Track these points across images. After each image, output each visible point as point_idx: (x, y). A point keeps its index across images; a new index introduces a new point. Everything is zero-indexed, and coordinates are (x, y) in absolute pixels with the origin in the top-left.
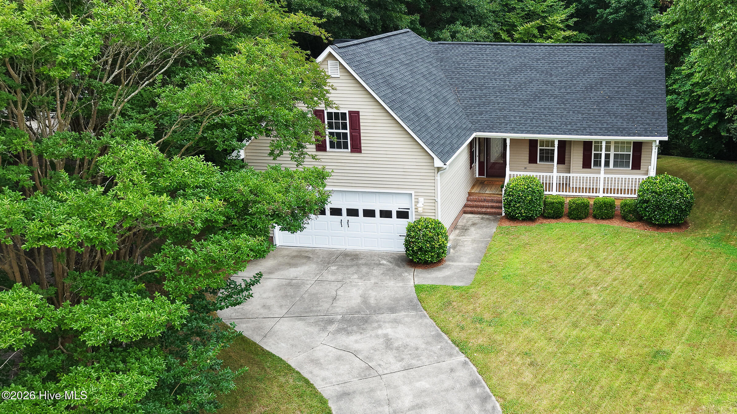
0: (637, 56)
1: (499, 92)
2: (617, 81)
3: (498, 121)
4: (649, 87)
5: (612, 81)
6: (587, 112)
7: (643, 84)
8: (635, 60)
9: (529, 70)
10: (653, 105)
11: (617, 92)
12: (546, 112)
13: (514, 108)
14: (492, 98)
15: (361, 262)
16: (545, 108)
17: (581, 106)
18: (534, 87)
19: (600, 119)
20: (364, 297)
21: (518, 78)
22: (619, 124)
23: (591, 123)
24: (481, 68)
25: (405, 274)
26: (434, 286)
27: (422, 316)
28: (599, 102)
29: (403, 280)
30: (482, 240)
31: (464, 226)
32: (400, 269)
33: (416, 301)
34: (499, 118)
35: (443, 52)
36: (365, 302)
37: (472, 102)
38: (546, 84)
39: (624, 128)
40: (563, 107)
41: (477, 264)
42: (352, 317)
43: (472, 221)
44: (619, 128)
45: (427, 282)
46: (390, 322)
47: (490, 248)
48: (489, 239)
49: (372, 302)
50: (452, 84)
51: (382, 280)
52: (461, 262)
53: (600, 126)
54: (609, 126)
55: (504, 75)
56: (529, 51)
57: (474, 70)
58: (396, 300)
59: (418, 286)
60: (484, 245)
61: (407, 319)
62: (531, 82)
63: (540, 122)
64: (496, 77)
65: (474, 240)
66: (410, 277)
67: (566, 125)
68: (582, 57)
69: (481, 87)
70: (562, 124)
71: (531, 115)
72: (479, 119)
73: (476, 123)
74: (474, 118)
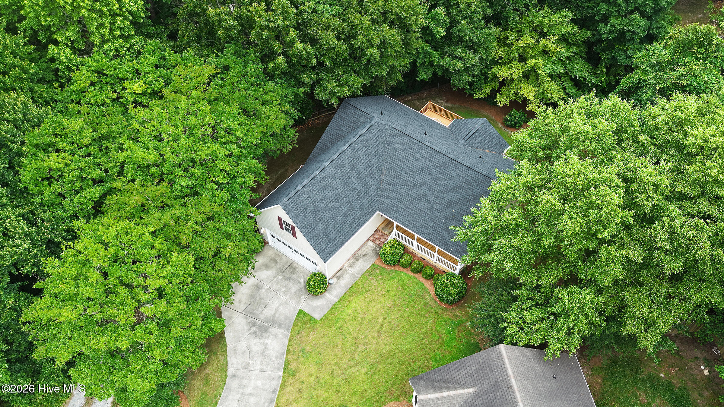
3: (393, 208)
6: (437, 222)
9: (428, 174)
12: (418, 212)
13: (405, 201)
14: (398, 189)
15: (294, 276)
16: (419, 209)
17: (437, 217)
18: (423, 190)
19: (440, 231)
20: (276, 310)
21: (419, 178)
22: (447, 239)
23: (434, 232)
24: (405, 160)
25: (303, 297)
26: (306, 314)
27: (287, 336)
28: (447, 218)
29: (299, 302)
30: (356, 275)
31: (359, 255)
32: (304, 291)
33: (292, 323)
34: (394, 206)
35: (393, 136)
36: (274, 315)
37: (388, 187)
38: (430, 190)
39: (447, 244)
40: (428, 212)
41: (337, 300)
42: (263, 325)
43: (367, 250)
44: (445, 242)
45: (306, 310)
46: (274, 335)
47: (352, 286)
48: (359, 276)
49: (277, 315)
50: (385, 167)
51: (291, 298)
52: (332, 294)
53: (437, 236)
54: (441, 239)
55: (414, 172)
56: (436, 157)
57: (400, 160)
58: (286, 318)
59: (300, 311)
60: (352, 282)
61: (280, 336)
62: (423, 185)
63: (412, 218)
64: (409, 172)
65: (352, 274)
66: (303, 300)
67: (422, 227)
68: (460, 176)
69: (398, 177)
70: (420, 225)
71: (410, 211)
72: (385, 201)
73: (382, 204)
74: (383, 200)
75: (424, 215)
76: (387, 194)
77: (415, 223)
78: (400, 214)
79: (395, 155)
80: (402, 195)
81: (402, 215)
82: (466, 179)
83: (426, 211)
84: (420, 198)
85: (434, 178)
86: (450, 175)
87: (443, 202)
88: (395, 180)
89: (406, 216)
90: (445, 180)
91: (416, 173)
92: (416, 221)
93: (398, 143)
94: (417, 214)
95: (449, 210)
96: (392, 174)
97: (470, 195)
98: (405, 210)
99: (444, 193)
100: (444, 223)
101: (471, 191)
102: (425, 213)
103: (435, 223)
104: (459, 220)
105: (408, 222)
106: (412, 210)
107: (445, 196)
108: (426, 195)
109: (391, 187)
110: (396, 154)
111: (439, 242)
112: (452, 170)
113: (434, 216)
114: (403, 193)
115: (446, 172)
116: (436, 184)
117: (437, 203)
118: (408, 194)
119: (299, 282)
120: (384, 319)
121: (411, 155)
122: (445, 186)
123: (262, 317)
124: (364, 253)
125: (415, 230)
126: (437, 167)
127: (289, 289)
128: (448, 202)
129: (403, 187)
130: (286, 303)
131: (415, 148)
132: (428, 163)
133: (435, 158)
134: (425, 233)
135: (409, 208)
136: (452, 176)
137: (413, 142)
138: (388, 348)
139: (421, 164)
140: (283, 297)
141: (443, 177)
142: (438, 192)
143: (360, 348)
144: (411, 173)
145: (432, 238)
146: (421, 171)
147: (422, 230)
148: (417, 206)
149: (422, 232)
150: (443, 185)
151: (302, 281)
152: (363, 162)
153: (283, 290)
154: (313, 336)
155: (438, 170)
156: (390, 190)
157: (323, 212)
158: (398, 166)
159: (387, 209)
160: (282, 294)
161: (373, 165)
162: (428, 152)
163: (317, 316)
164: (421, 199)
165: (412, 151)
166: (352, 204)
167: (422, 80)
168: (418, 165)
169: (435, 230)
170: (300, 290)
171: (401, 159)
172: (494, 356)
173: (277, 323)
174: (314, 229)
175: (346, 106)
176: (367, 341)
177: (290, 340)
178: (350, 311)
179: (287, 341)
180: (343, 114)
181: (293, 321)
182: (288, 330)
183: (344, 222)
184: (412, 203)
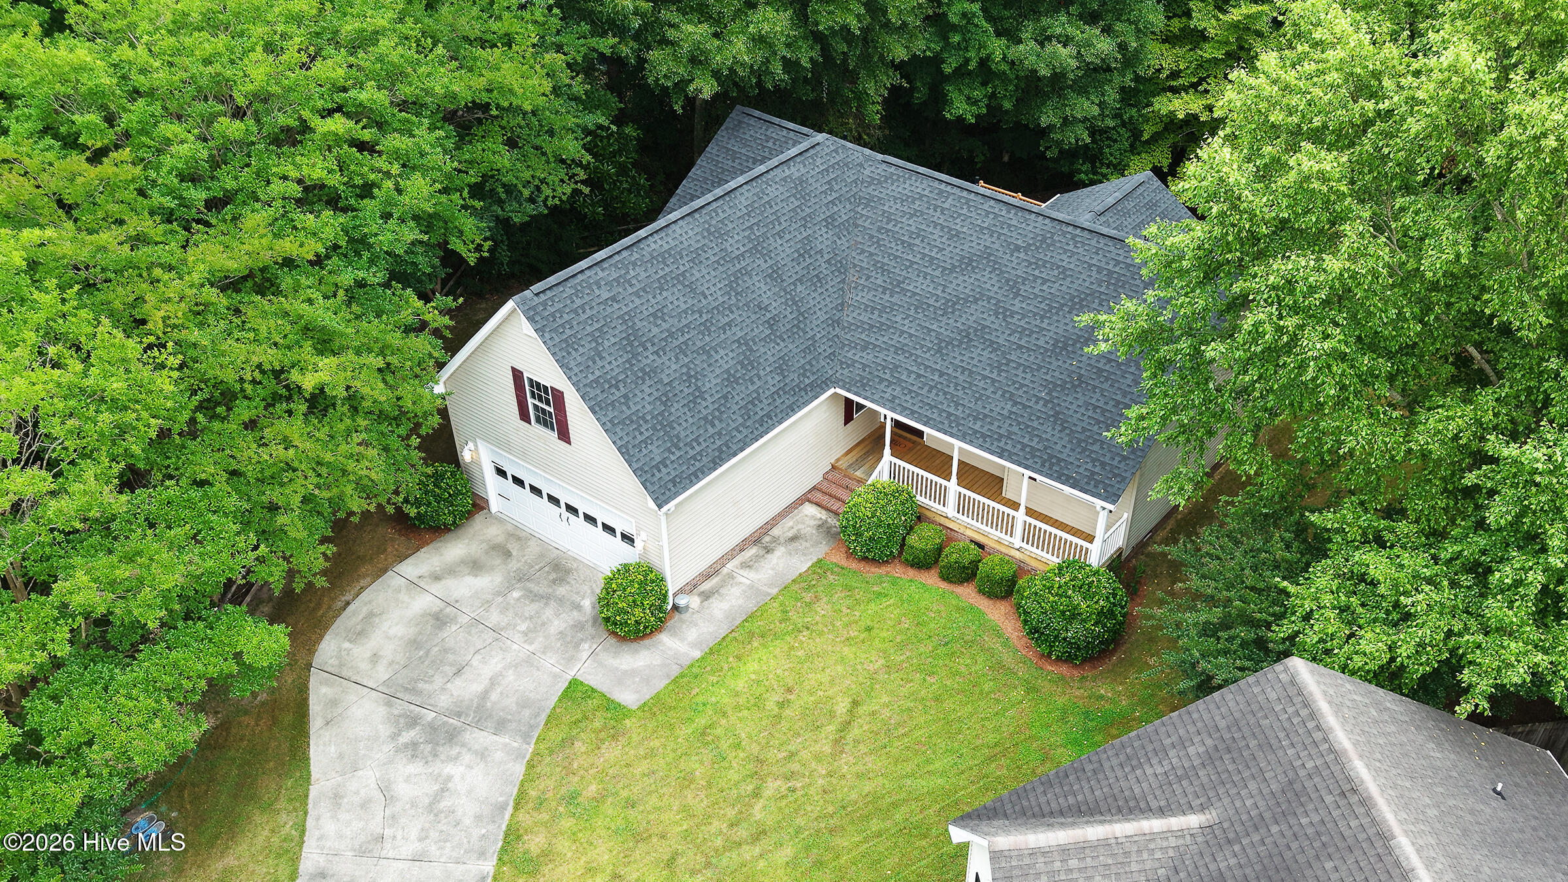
1: (916, 308)
3: (881, 374)
6: (1024, 401)
9: (988, 271)
11: (1099, 371)
12: (961, 379)
13: (919, 352)
14: (898, 319)
15: (561, 591)
16: (964, 369)
17: (1022, 386)
18: (974, 315)
19: (1035, 424)
20: (493, 682)
21: (962, 284)
22: (1058, 447)
23: (1015, 429)
24: (917, 242)
25: (586, 646)
26: (591, 692)
27: (519, 756)
28: (1055, 385)
29: (571, 660)
30: (765, 589)
31: (775, 540)
32: (590, 630)
33: (543, 717)
34: (884, 368)
35: (880, 182)
36: (485, 695)
37: (864, 317)
38: (996, 314)
39: (1060, 460)
40: (994, 376)
41: (697, 654)
42: (445, 723)
43: (800, 526)
44: (1051, 456)
45: (593, 677)
46: (476, 753)
47: (750, 617)
48: (774, 591)
49: (494, 696)
50: (855, 266)
51: (545, 649)
52: (682, 640)
53: (1026, 441)
54: (1040, 446)
55: (945, 269)
56: (1014, 222)
57: (903, 242)
58: (524, 704)
59: (574, 684)
60: (751, 606)
61: (499, 755)
62: (976, 301)
63: (941, 398)
64: (929, 270)
65: (751, 587)
66: (585, 655)
67: (976, 419)
68: (1090, 265)
69: (896, 286)
70: (969, 415)
71: (936, 378)
72: (856, 358)
73: (848, 366)
74: (850, 355)
75: (981, 384)
76: (863, 336)
77: (951, 410)
78: (903, 389)
79: (888, 231)
80: (911, 335)
81: (911, 391)
82: (1110, 273)
83: (986, 373)
84: (966, 338)
85: (1008, 281)
86: (1058, 267)
87: (1041, 343)
88: (887, 297)
89: (924, 392)
90: (1045, 281)
91: (952, 270)
92: (957, 404)
93: (895, 199)
94: (957, 385)
95: (1060, 363)
96: (879, 282)
98: (919, 376)
99: (1042, 317)
100: (1046, 402)
102: (985, 377)
103: (1015, 403)
104: (1095, 387)
105: (932, 407)
106: (941, 374)
107: (1044, 325)
108: (984, 327)
109: (875, 317)
110: (890, 227)
111: (1034, 456)
112: (1065, 251)
113: (1014, 383)
114: (912, 331)
115: (1047, 259)
116: (1017, 294)
117: (1020, 347)
118: (930, 330)
119: (578, 607)
120: (855, 703)
121: (936, 225)
122: (1045, 299)
123: (444, 701)
124: (790, 534)
125: (954, 431)
126: (1018, 248)
127: (543, 624)
128: (1057, 341)
129: (912, 312)
130: (529, 661)
131: (946, 205)
132: (987, 240)
133: (1010, 226)
134: (984, 436)
135: (934, 370)
136: (1065, 269)
137: (941, 192)
138: (868, 787)
139: (966, 247)
140: (518, 647)
141: (1037, 273)
142: (1024, 316)
143: (772, 787)
144: (937, 273)
145: (1009, 447)
146: (968, 264)
147: (977, 427)
148: (957, 362)
149: (976, 432)
150: (1036, 296)
151: (587, 603)
152: (787, 237)
153: (523, 627)
154: (612, 753)
155: (1022, 255)
156: (872, 326)
157: (656, 353)
158: (896, 257)
159: (863, 378)
160: (517, 637)
161: (821, 252)
162: (988, 213)
163: (628, 697)
164: (971, 340)
165: (938, 214)
166: (751, 350)
167: (960, 119)
168: (957, 251)
169: (1019, 424)
170: (579, 627)
171: (906, 238)
172: (1273, 696)
173: (490, 716)
174: (625, 396)
175: (740, 122)
176: (796, 767)
177: (531, 765)
178: (740, 684)
179: (519, 769)
180: (732, 141)
181: (548, 711)
182: (526, 737)
183: (725, 397)
184: (942, 355)
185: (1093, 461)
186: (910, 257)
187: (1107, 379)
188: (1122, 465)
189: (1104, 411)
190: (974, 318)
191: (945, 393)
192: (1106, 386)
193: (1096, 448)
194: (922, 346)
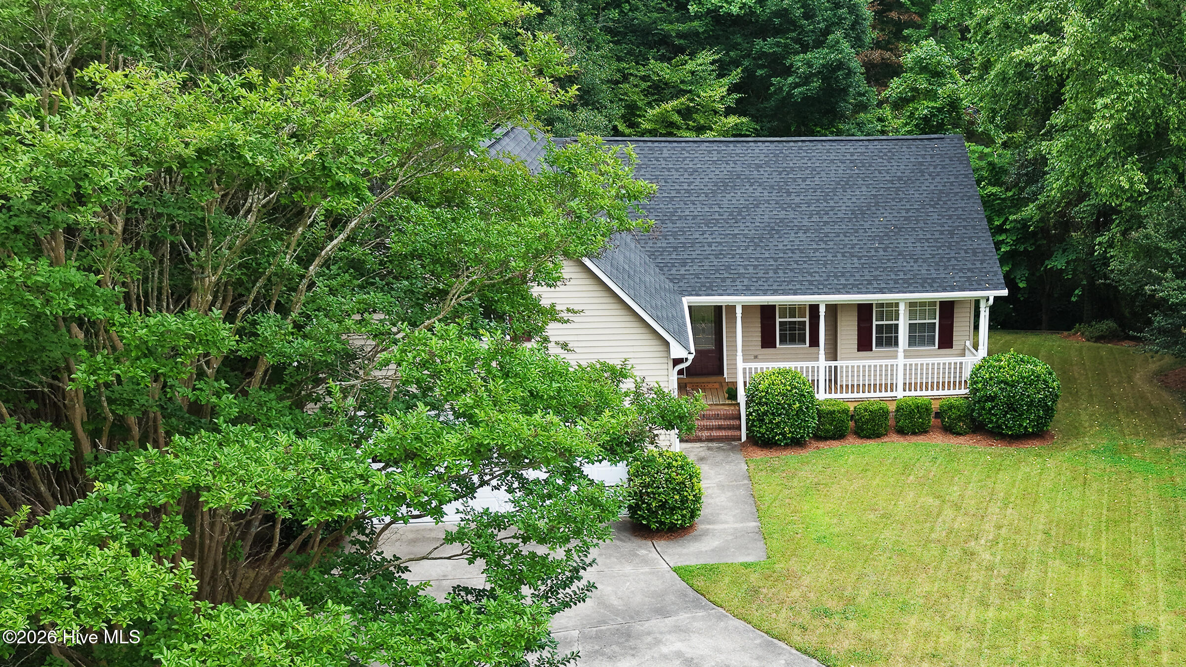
0: (923, 156)
1: (707, 225)
2: (901, 200)
3: (718, 275)
4: (956, 209)
5: (893, 199)
6: (865, 254)
7: (945, 203)
8: (921, 164)
9: (747, 185)
10: (970, 238)
11: (907, 219)
12: (796, 257)
13: (739, 252)
14: (696, 236)
16: (792, 250)
17: (853, 245)
18: (765, 215)
19: (890, 264)
21: (733, 199)
22: (924, 272)
23: (877, 273)
28: (881, 237)
34: (717, 270)
37: (663, 244)
38: (784, 209)
39: (934, 280)
40: (822, 246)
44: (925, 280)
53: (893, 277)
54: (909, 276)
55: (706, 194)
62: (757, 206)
64: (693, 198)
67: (836, 277)
68: (832, 160)
70: (828, 276)
71: (772, 263)
72: (682, 272)
73: (680, 280)
74: (673, 272)
75: (817, 254)
76: (674, 257)
77: (809, 278)
78: (750, 279)
80: (720, 243)
81: (758, 278)
82: (852, 161)
83: (815, 246)
84: (774, 230)
85: (772, 187)
86: (807, 168)
87: (840, 215)
88: (672, 225)
89: (771, 274)
90: (804, 180)
91: (714, 193)
92: (811, 274)
94: (796, 262)
95: (870, 223)
97: (892, 182)
98: (755, 267)
99: (825, 200)
100: (884, 249)
101: (885, 174)
102: (816, 250)
103: (860, 258)
104: (913, 229)
105: (789, 283)
106: (775, 259)
107: (832, 203)
108: (782, 220)
109: (672, 239)
111: (910, 284)
112: (802, 158)
113: (845, 245)
114: (718, 240)
115: (791, 165)
116: (789, 193)
117: (826, 223)
118: (735, 235)
121: (669, 170)
122: (815, 189)
126: (759, 166)
128: (853, 211)
129: (705, 228)
131: (665, 155)
132: (726, 167)
133: (738, 154)
134: (855, 285)
135: (766, 259)
136: (813, 168)
137: (652, 148)
139: (711, 176)
141: (791, 176)
142: (809, 204)
144: (702, 198)
145: (884, 286)
146: (724, 185)
147: (843, 282)
148: (780, 247)
149: (845, 286)
150: (806, 189)
155: (767, 169)
156: (676, 248)
159: (703, 283)
164: (778, 231)
165: (663, 162)
168: (706, 180)
169: (876, 269)
184: (762, 247)
185: (961, 270)
186: (666, 195)
187: (918, 221)
188: (985, 265)
189: (936, 240)
190: (767, 216)
191: (791, 270)
192: (921, 224)
193: (953, 262)
194: (739, 247)
